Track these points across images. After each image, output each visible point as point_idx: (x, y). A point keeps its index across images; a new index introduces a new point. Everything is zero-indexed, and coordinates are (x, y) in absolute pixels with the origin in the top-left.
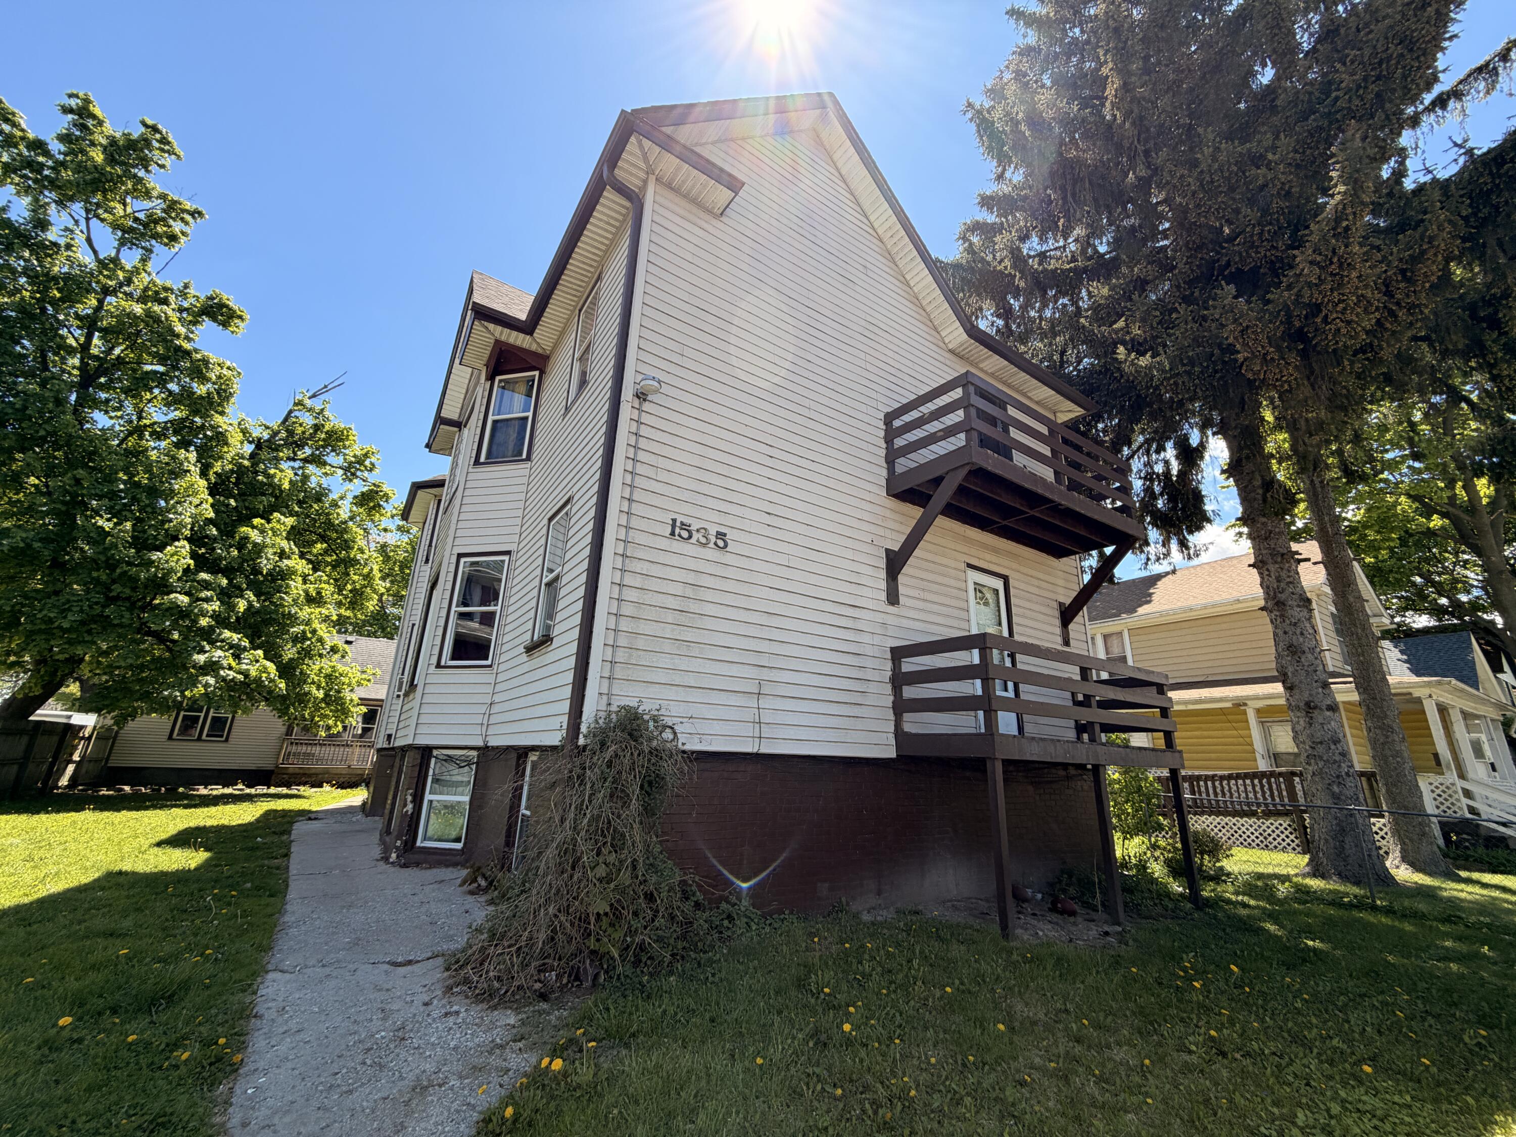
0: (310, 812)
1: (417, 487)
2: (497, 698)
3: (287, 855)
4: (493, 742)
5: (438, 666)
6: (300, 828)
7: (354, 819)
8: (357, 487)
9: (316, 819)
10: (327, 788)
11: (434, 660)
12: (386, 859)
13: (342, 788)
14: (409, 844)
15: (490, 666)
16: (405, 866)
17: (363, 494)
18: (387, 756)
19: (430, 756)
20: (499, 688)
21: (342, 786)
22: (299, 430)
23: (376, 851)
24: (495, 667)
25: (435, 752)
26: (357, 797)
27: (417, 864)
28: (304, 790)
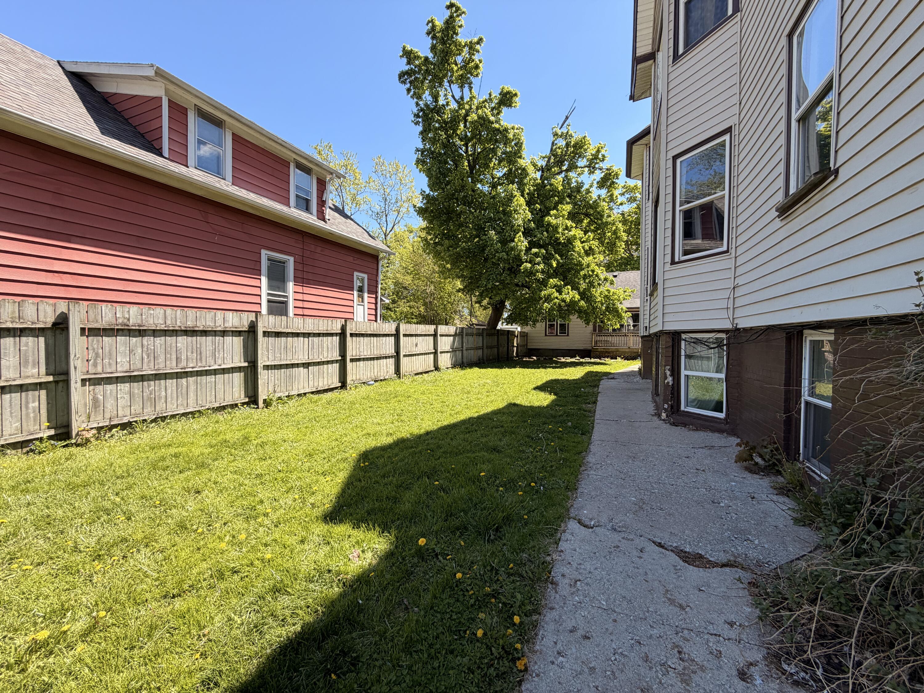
0: (610, 373)
1: (631, 143)
2: (739, 281)
3: (595, 403)
4: (743, 324)
5: (673, 262)
6: (604, 384)
7: (635, 380)
8: (598, 175)
9: (613, 378)
10: (619, 359)
11: (668, 259)
12: (659, 415)
13: (628, 360)
14: (675, 408)
15: (727, 251)
16: (674, 424)
17: (602, 178)
18: (647, 341)
19: (680, 340)
20: (740, 271)
21: (627, 359)
22: (559, 151)
23: (651, 408)
24: (733, 251)
25: (684, 336)
26: (636, 365)
27: (685, 425)
28: (608, 361)
